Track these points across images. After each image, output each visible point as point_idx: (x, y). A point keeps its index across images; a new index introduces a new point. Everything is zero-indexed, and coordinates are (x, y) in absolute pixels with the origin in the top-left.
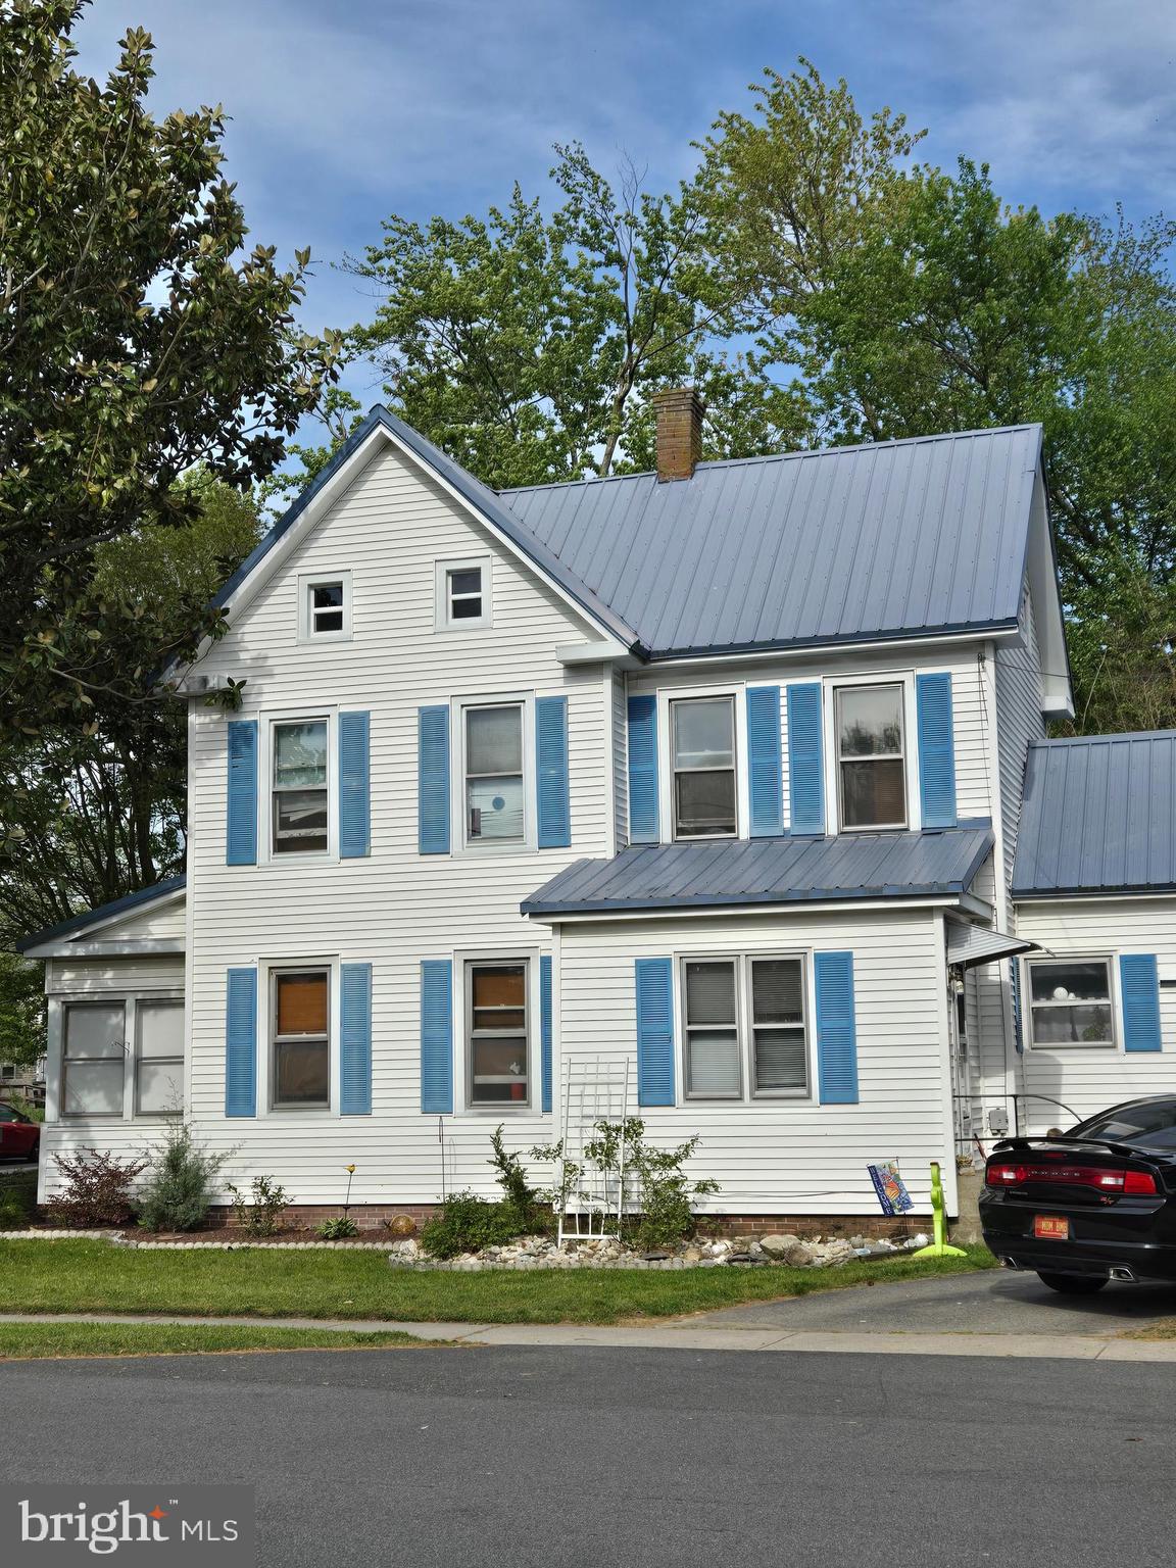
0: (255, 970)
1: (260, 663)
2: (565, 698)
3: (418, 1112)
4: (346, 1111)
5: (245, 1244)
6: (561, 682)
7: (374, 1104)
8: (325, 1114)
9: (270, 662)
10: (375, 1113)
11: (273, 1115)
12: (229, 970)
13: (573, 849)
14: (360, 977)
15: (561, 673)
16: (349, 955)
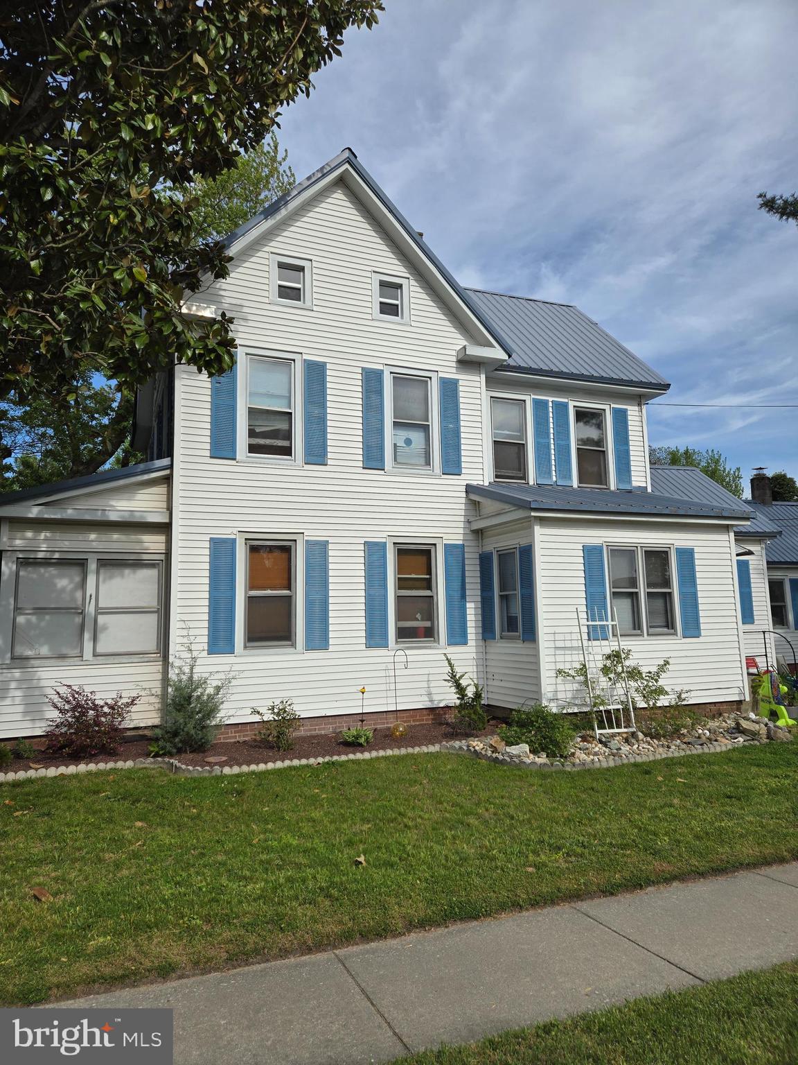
0: (234, 540)
1: (238, 309)
2: (458, 380)
3: (363, 647)
4: (310, 646)
5: (327, 759)
6: (454, 370)
7: (331, 641)
8: (291, 650)
9: (245, 310)
10: (331, 648)
11: (247, 652)
12: (211, 538)
13: (462, 477)
14: (319, 551)
15: (454, 365)
16: (314, 533)
